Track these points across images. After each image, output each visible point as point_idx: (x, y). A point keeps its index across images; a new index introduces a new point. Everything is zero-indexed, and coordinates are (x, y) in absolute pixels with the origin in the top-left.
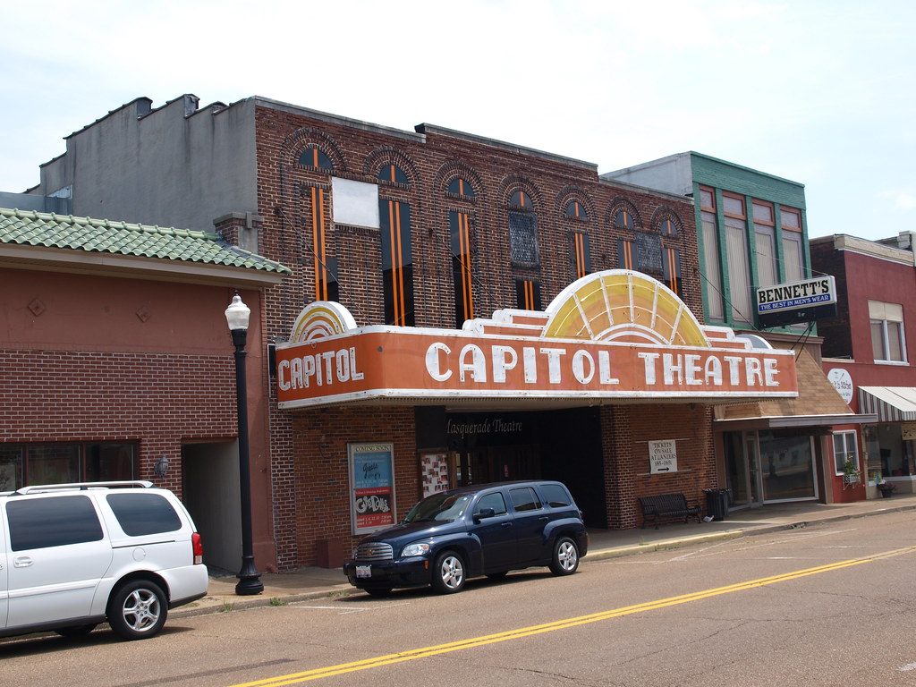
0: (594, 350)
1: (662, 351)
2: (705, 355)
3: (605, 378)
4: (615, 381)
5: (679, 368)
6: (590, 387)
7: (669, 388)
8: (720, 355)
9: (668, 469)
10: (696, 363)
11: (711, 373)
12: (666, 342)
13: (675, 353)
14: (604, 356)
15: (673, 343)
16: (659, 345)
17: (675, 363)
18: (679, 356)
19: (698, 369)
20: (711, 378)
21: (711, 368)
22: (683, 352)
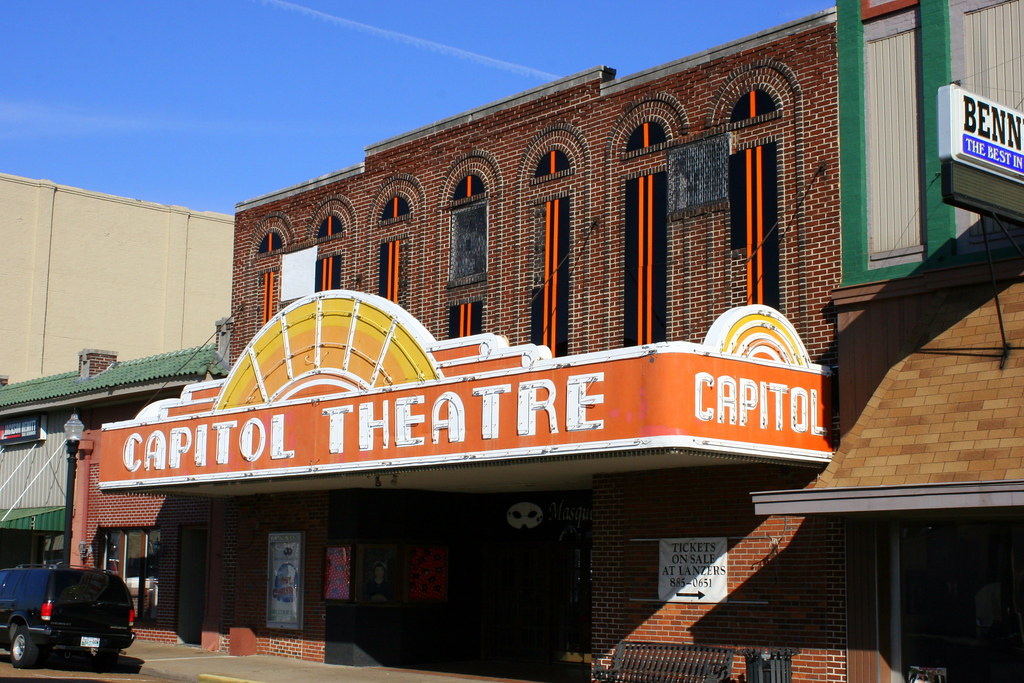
0: (266, 416)
1: (357, 400)
2: (432, 392)
3: (278, 450)
4: (291, 453)
5: (385, 423)
6: (260, 464)
7: (366, 456)
8: (464, 389)
9: (700, 595)
10: (415, 409)
11: (444, 423)
12: (365, 384)
13: (377, 399)
14: (279, 421)
15: (377, 385)
16: (354, 392)
17: (378, 415)
18: (386, 404)
19: (420, 419)
20: (444, 430)
21: (444, 413)
22: (391, 395)
